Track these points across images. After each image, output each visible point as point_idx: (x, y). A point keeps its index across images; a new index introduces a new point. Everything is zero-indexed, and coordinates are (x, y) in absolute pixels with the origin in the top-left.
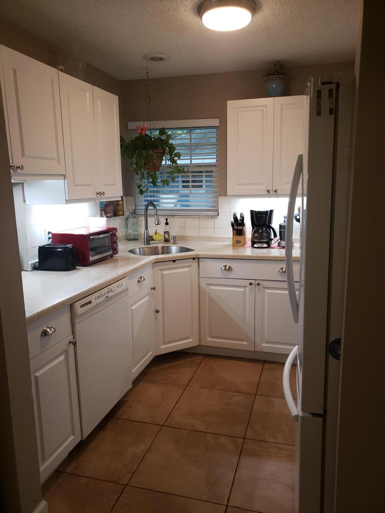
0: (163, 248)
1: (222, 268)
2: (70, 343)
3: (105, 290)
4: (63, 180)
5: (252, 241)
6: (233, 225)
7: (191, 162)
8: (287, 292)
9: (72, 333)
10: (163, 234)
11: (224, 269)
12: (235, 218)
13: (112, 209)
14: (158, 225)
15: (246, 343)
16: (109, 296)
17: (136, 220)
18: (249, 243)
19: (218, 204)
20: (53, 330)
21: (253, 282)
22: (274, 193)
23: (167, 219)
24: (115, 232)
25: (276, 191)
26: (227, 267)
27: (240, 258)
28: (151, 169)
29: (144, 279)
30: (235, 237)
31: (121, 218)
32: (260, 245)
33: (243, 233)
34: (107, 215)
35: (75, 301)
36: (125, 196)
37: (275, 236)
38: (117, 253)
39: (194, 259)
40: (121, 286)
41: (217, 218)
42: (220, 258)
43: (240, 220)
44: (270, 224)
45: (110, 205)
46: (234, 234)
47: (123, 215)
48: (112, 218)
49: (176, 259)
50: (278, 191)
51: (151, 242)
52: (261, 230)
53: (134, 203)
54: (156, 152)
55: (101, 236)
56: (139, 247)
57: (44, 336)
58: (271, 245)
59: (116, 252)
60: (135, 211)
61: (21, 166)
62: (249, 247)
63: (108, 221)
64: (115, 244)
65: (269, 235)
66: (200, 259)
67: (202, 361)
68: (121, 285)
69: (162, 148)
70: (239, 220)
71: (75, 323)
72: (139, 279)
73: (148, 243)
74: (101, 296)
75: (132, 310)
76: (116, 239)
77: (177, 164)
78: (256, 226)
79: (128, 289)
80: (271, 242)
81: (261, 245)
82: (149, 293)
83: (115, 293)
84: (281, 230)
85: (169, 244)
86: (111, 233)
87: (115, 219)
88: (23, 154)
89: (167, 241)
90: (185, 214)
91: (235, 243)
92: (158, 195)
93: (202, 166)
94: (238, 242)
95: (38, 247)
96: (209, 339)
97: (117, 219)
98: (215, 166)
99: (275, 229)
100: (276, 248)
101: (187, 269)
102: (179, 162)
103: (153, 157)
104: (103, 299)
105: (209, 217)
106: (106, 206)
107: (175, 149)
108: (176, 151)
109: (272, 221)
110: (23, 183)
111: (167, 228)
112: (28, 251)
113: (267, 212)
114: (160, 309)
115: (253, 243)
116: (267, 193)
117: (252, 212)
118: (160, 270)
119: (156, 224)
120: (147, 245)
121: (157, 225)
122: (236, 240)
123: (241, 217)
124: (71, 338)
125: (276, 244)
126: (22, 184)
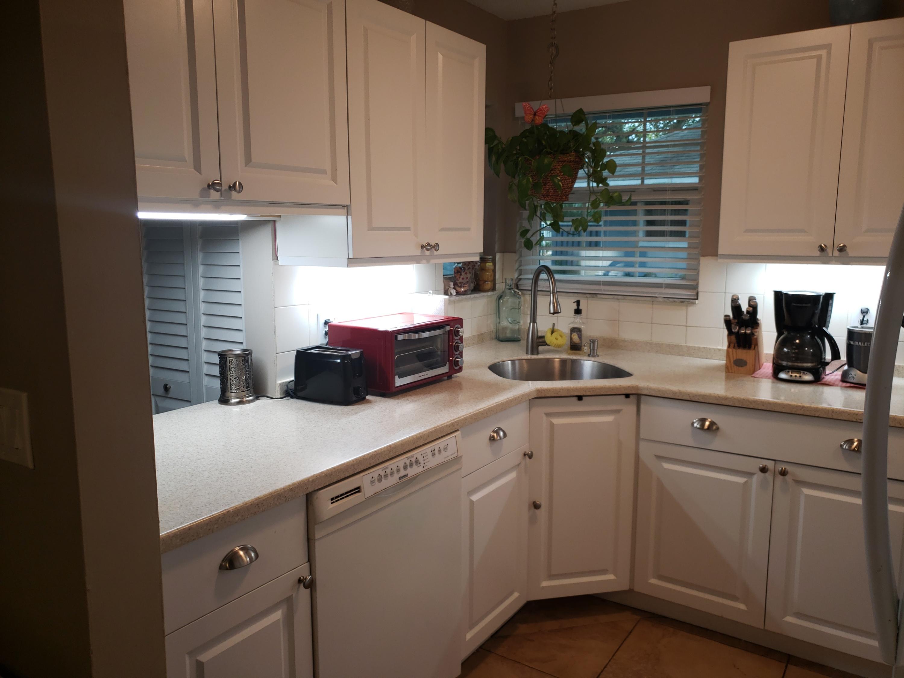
0: (563, 362)
1: (693, 424)
2: (300, 581)
3: (400, 462)
4: (346, 217)
5: (774, 363)
6: (728, 322)
7: (643, 182)
8: (859, 501)
9: (307, 560)
10: (567, 332)
11: (698, 426)
12: (736, 308)
13: (469, 278)
14: (556, 315)
15: (742, 607)
16: (409, 476)
17: (517, 301)
18: (767, 367)
19: (698, 274)
20: (253, 555)
21: (770, 465)
22: (836, 253)
23: (578, 302)
24: (457, 327)
25: (842, 249)
26: (707, 423)
27: (740, 406)
28: (550, 196)
29: (505, 435)
30: (734, 350)
31: (487, 296)
32: (794, 375)
33: (753, 342)
34: (459, 289)
35: (316, 488)
36: (499, 252)
37: (836, 355)
38: (460, 369)
39: (627, 396)
40: (442, 451)
41: (695, 303)
42: (689, 399)
43: (748, 312)
44: (824, 326)
45: (464, 270)
46: (732, 345)
47: (494, 289)
48: (468, 296)
49: (584, 394)
50: (848, 249)
51: (540, 348)
52: (800, 341)
53: (517, 266)
54: (561, 160)
55: (426, 335)
56: (512, 359)
57: (227, 569)
58: (823, 376)
59: (457, 368)
60: (518, 282)
61: (238, 183)
62: (765, 378)
63: (449, 303)
64: (456, 351)
65: (821, 352)
66: (643, 397)
67: (633, 629)
68: (442, 448)
69: (577, 151)
70: (745, 313)
71: (314, 537)
72: (493, 434)
73: (534, 350)
74: (389, 475)
75: (472, 502)
76: (460, 342)
77: (607, 185)
78: (788, 328)
79: (461, 456)
80: (824, 369)
81: (798, 375)
82: (519, 465)
83: (425, 468)
84: (852, 343)
85: (579, 354)
86: (448, 328)
87: (474, 297)
88: (248, 160)
89: (575, 347)
90: (620, 291)
91: (732, 364)
92: (576, 252)
93: (666, 191)
94: (740, 363)
95: (296, 351)
96: (653, 581)
97: (479, 297)
98: (697, 190)
99: (834, 338)
100: (837, 386)
101: (610, 418)
102: (612, 183)
103: (555, 172)
104: (393, 480)
105: (674, 301)
106: (458, 272)
107: (604, 156)
108: (605, 160)
109: (828, 320)
110: (274, 221)
111: (578, 322)
112: (276, 357)
113: (818, 297)
114: (543, 502)
115: (777, 369)
116: (818, 253)
117: (779, 296)
118: (547, 415)
119: (552, 311)
120: (532, 353)
121: (553, 314)
122: (735, 359)
123: (750, 305)
124: (303, 571)
125: (836, 375)
126: (272, 223)
